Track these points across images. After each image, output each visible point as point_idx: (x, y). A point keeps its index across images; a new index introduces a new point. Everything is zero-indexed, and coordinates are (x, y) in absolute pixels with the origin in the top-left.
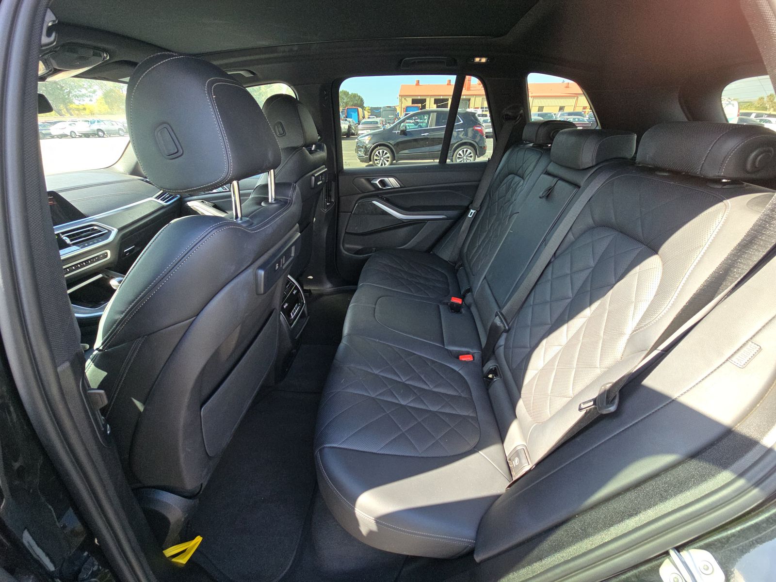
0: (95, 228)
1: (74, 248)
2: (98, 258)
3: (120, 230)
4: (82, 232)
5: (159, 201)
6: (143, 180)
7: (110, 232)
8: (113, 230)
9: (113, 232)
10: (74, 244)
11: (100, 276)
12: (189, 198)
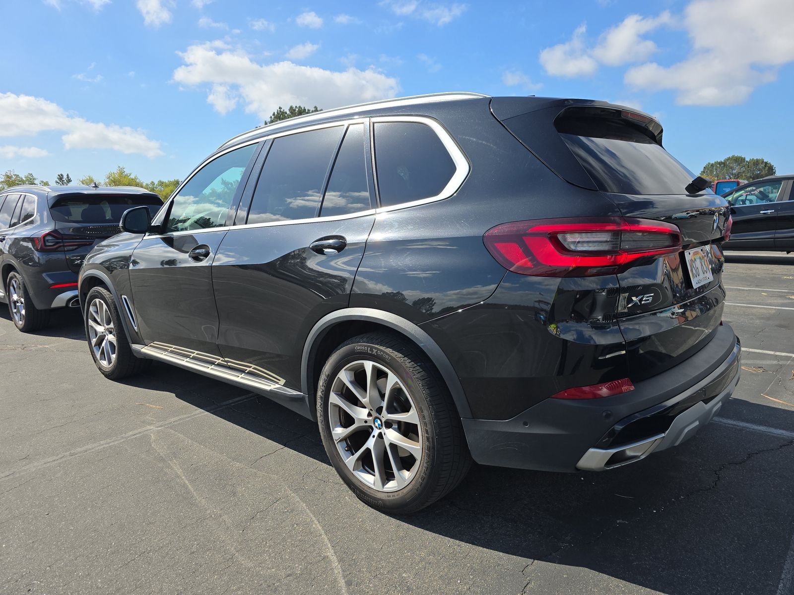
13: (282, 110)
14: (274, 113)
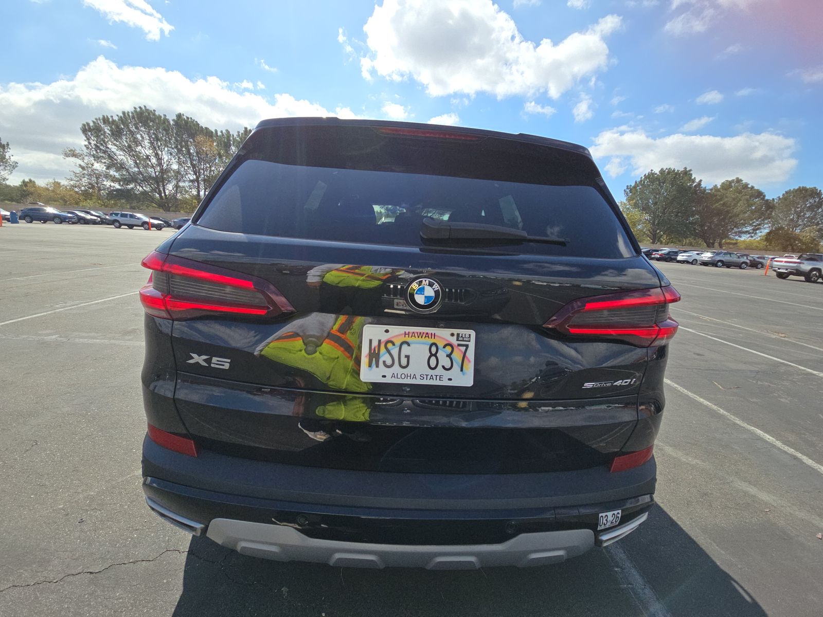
13: (653, 172)
14: (645, 174)
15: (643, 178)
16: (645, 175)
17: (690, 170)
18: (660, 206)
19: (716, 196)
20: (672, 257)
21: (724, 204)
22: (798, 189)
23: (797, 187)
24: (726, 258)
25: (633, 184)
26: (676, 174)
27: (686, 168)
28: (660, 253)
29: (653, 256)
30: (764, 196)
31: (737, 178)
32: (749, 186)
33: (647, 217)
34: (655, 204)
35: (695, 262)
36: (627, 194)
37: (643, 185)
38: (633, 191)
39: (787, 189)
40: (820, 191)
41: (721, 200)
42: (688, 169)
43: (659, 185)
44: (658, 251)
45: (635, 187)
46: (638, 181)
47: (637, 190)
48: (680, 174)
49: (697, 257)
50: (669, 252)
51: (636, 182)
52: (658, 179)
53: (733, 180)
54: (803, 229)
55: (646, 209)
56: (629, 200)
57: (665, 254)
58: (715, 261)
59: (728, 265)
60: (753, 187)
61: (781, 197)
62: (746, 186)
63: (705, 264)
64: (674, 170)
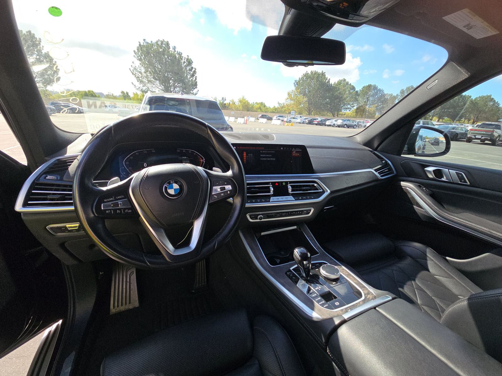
0: (315, 185)
1: (291, 198)
2: (301, 213)
3: (332, 192)
4: (304, 186)
5: (376, 173)
6: (371, 152)
7: (323, 192)
8: (327, 191)
9: (326, 193)
10: (292, 195)
11: (295, 227)
12: (405, 178)
15: (303, 75)
16: (304, 74)
17: (325, 73)
18: (312, 93)
19: (336, 88)
20: (323, 123)
21: (340, 93)
22: (368, 86)
23: (368, 85)
24: (348, 123)
25: (298, 80)
26: (318, 74)
27: (322, 71)
28: (317, 120)
29: (314, 122)
30: (355, 89)
31: (344, 79)
32: (349, 83)
33: (306, 99)
34: (310, 92)
35: (334, 126)
36: (295, 85)
37: (303, 80)
38: (298, 84)
39: (364, 86)
40: (377, 86)
41: (338, 90)
42: (324, 72)
43: (311, 80)
44: (316, 119)
45: (299, 81)
46: (300, 78)
47: (300, 83)
48: (320, 75)
49: (335, 123)
50: (322, 120)
51: (299, 78)
52: (310, 77)
53: (342, 80)
54: (370, 106)
55: (305, 94)
56: (297, 89)
57: (320, 121)
58: (343, 124)
59: (349, 126)
60: (350, 84)
61: (361, 90)
62: (347, 83)
63: (339, 126)
64: (317, 72)
